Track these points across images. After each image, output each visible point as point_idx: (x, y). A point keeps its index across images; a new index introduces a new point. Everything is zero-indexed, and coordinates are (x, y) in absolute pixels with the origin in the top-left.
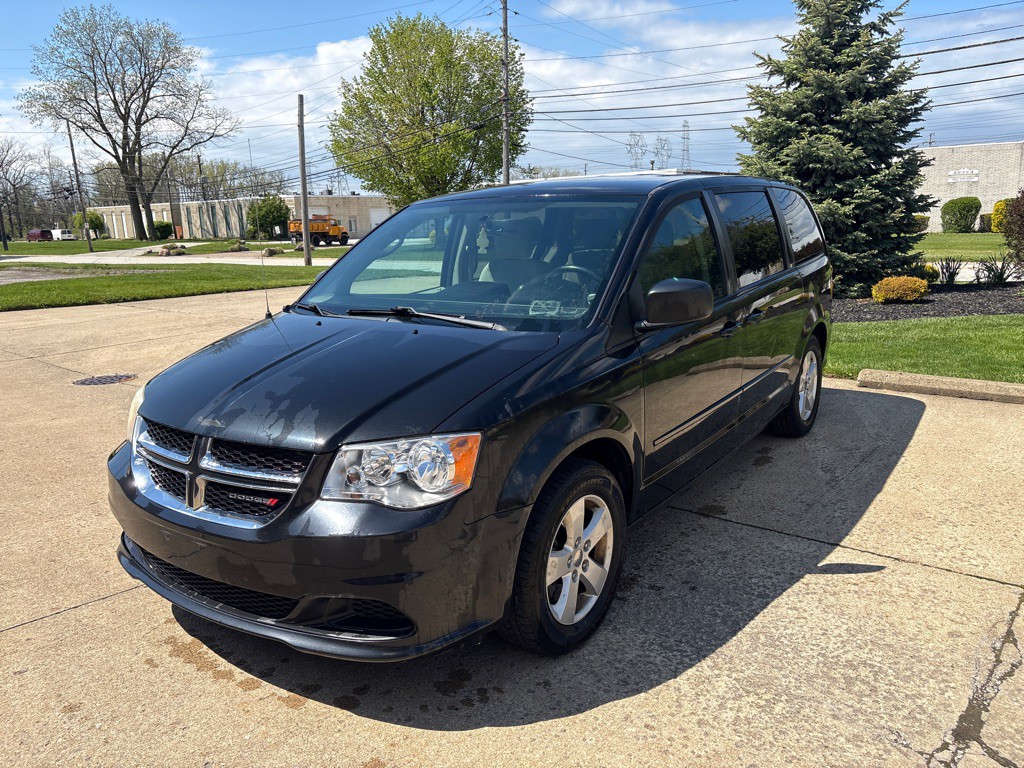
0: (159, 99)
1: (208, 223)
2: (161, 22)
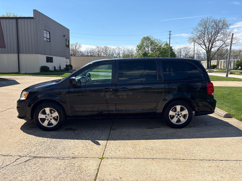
0: (219, 36)
1: (225, 65)
2: (224, 18)
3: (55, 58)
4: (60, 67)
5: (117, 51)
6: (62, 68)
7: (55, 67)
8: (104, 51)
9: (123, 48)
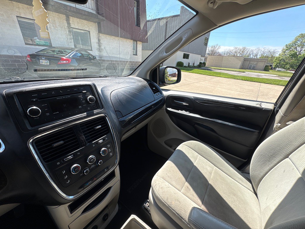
3: (191, 55)
4: (194, 64)
5: (255, 52)
6: (195, 65)
7: (189, 63)
8: (241, 52)
9: (263, 49)
